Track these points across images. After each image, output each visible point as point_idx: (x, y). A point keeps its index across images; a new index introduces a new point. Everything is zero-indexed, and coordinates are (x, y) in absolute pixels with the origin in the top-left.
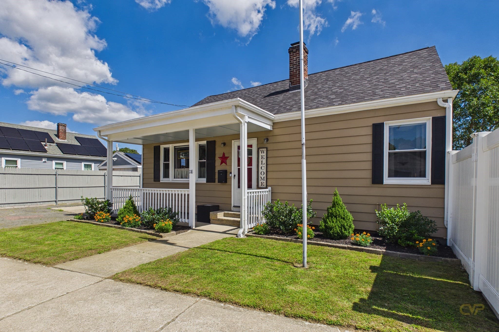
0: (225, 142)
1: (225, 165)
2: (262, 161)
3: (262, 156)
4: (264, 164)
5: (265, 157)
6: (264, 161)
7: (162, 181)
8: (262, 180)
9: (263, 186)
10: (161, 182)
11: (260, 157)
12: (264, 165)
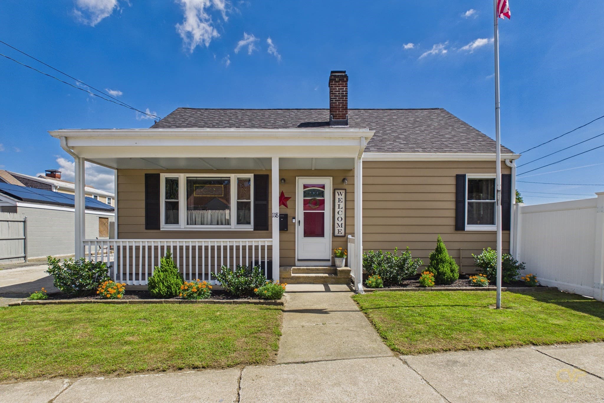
0: (284, 178)
1: (285, 207)
2: (339, 205)
3: (339, 199)
4: (342, 208)
5: (343, 200)
6: (342, 205)
7: (163, 228)
8: (339, 226)
9: (341, 234)
10: (161, 229)
11: (337, 200)
12: (341, 210)
